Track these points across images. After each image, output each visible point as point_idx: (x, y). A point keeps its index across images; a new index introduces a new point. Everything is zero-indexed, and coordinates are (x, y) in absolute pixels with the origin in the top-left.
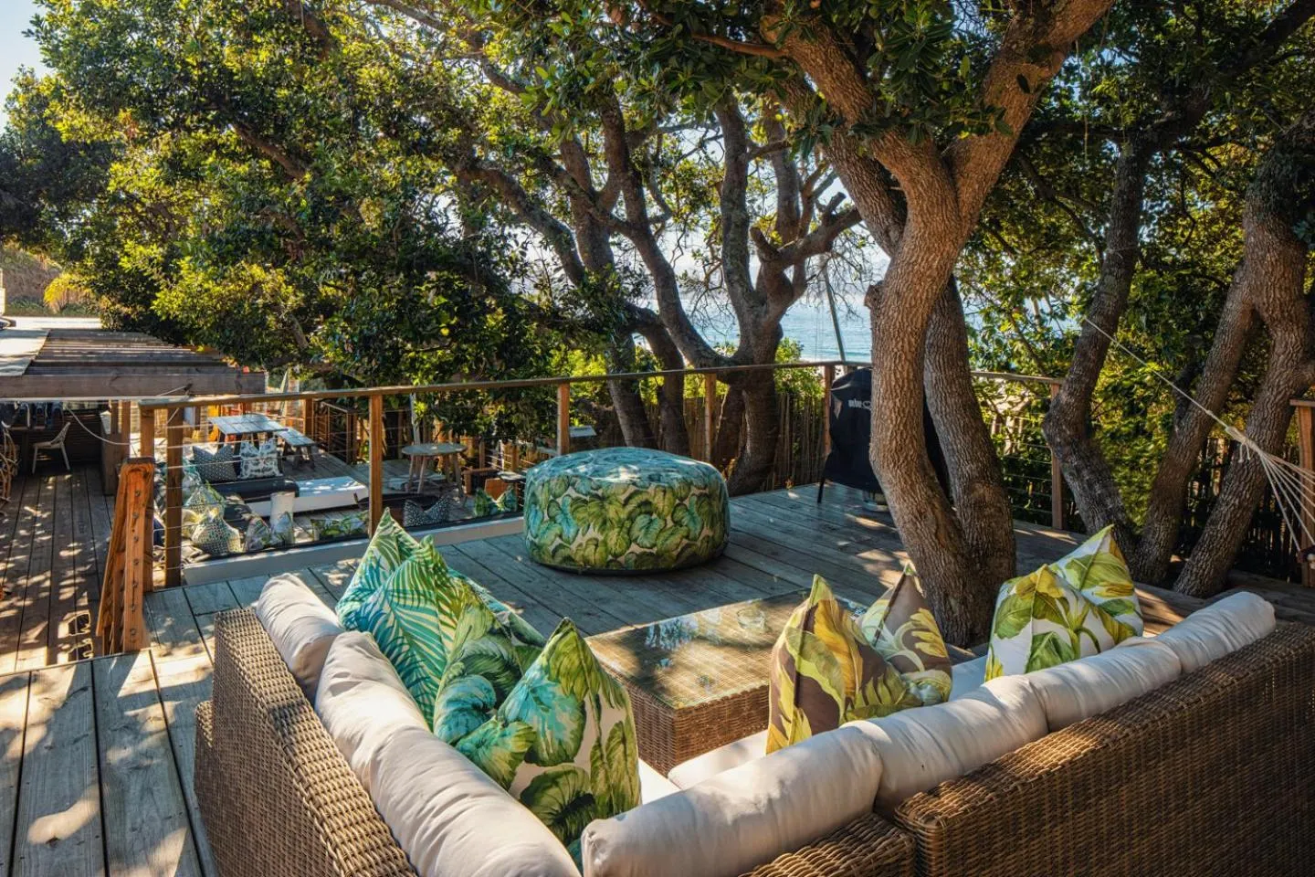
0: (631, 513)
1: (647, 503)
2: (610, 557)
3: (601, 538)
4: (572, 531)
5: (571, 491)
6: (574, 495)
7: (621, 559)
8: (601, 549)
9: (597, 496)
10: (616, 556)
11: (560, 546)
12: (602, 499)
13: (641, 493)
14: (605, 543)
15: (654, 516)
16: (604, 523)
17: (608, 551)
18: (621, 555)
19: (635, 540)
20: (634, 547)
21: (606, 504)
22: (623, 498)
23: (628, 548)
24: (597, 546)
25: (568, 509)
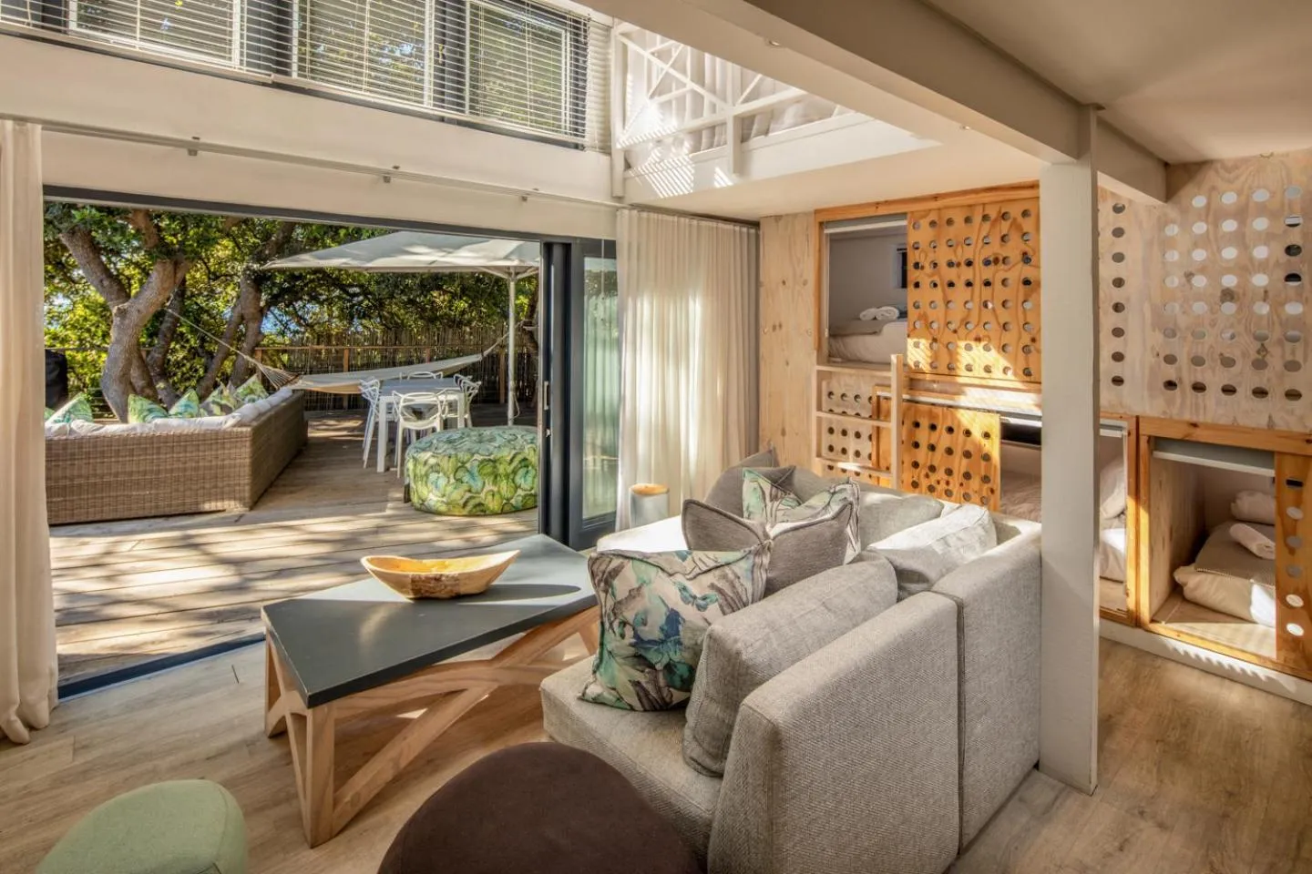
0: (515, 468)
1: (525, 459)
2: (505, 501)
3: (496, 489)
4: (480, 484)
5: (476, 456)
6: (480, 458)
7: (513, 501)
8: (497, 497)
9: (490, 460)
10: (508, 500)
11: (471, 498)
12: (494, 461)
13: (520, 453)
14: (499, 492)
15: (530, 468)
16: (496, 477)
17: (502, 498)
18: (512, 498)
19: (520, 486)
20: (520, 492)
21: (498, 465)
22: (509, 458)
23: (516, 492)
24: (493, 495)
25: (475, 471)
